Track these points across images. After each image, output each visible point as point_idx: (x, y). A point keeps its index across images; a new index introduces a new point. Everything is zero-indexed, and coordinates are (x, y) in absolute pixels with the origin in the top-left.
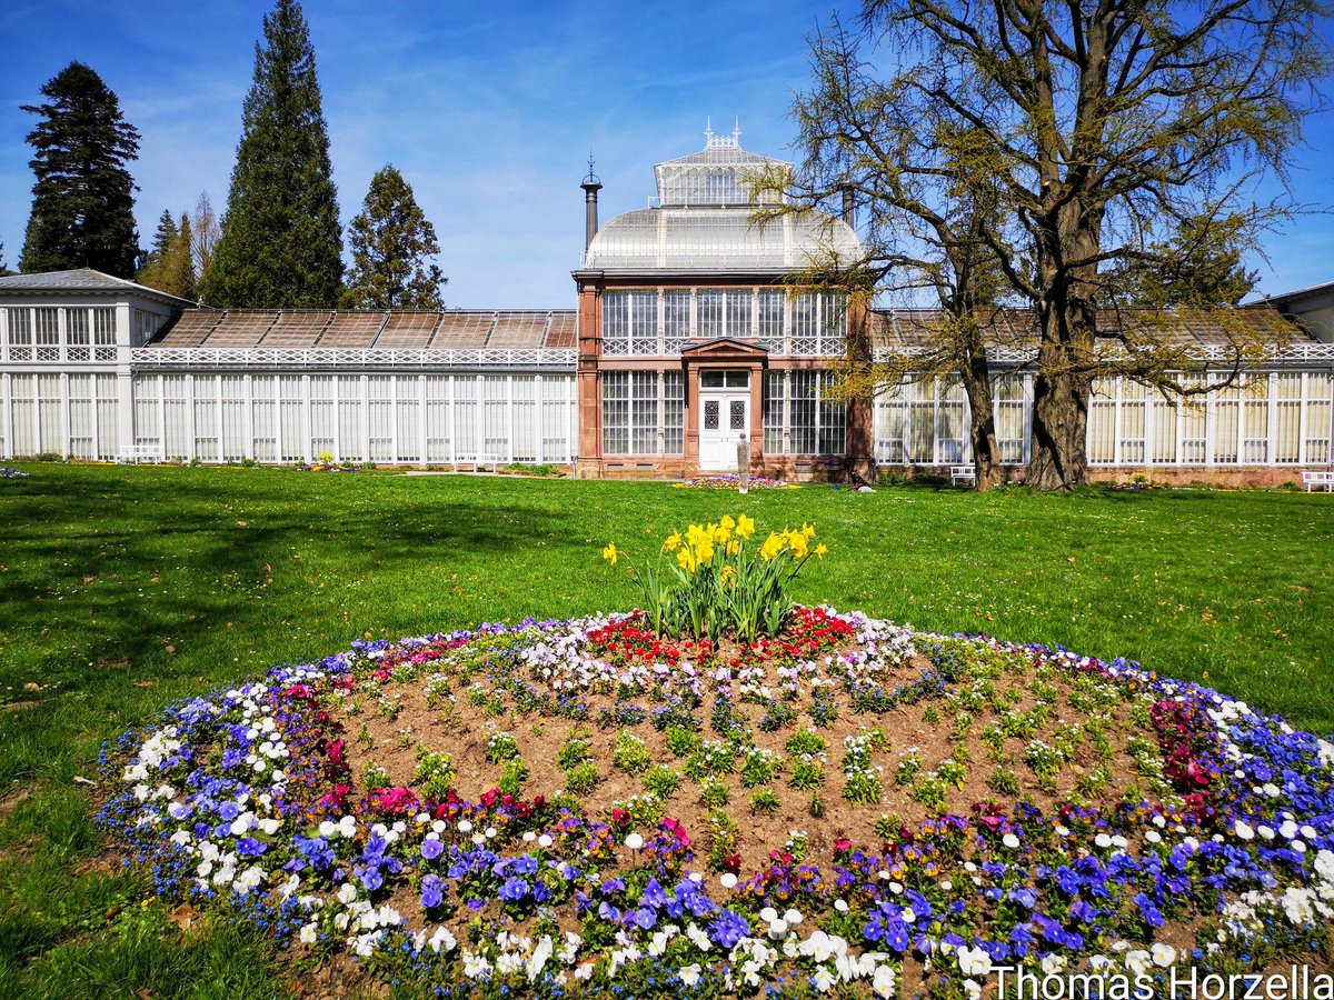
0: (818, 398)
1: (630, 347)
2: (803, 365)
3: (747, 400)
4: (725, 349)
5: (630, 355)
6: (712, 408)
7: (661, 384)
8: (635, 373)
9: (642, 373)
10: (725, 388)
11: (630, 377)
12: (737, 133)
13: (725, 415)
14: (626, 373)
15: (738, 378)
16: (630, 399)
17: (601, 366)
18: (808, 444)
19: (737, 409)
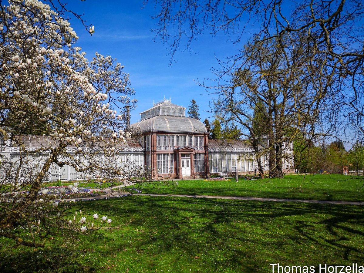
0: (199, 159)
1: (162, 148)
2: (197, 152)
3: (190, 160)
4: (187, 149)
5: (162, 150)
6: (183, 162)
7: (169, 157)
8: (163, 154)
9: (165, 154)
10: (185, 158)
11: (162, 155)
12: (170, 99)
13: (185, 164)
14: (161, 154)
15: (188, 155)
16: (162, 160)
17: (157, 153)
18: (197, 170)
19: (188, 162)
